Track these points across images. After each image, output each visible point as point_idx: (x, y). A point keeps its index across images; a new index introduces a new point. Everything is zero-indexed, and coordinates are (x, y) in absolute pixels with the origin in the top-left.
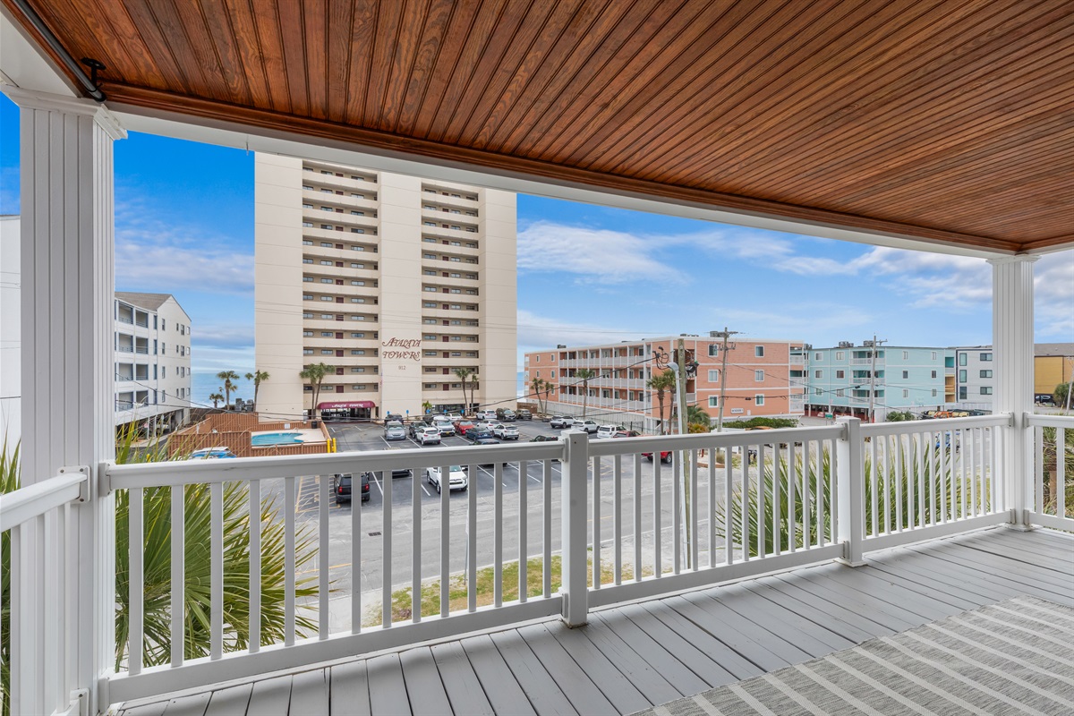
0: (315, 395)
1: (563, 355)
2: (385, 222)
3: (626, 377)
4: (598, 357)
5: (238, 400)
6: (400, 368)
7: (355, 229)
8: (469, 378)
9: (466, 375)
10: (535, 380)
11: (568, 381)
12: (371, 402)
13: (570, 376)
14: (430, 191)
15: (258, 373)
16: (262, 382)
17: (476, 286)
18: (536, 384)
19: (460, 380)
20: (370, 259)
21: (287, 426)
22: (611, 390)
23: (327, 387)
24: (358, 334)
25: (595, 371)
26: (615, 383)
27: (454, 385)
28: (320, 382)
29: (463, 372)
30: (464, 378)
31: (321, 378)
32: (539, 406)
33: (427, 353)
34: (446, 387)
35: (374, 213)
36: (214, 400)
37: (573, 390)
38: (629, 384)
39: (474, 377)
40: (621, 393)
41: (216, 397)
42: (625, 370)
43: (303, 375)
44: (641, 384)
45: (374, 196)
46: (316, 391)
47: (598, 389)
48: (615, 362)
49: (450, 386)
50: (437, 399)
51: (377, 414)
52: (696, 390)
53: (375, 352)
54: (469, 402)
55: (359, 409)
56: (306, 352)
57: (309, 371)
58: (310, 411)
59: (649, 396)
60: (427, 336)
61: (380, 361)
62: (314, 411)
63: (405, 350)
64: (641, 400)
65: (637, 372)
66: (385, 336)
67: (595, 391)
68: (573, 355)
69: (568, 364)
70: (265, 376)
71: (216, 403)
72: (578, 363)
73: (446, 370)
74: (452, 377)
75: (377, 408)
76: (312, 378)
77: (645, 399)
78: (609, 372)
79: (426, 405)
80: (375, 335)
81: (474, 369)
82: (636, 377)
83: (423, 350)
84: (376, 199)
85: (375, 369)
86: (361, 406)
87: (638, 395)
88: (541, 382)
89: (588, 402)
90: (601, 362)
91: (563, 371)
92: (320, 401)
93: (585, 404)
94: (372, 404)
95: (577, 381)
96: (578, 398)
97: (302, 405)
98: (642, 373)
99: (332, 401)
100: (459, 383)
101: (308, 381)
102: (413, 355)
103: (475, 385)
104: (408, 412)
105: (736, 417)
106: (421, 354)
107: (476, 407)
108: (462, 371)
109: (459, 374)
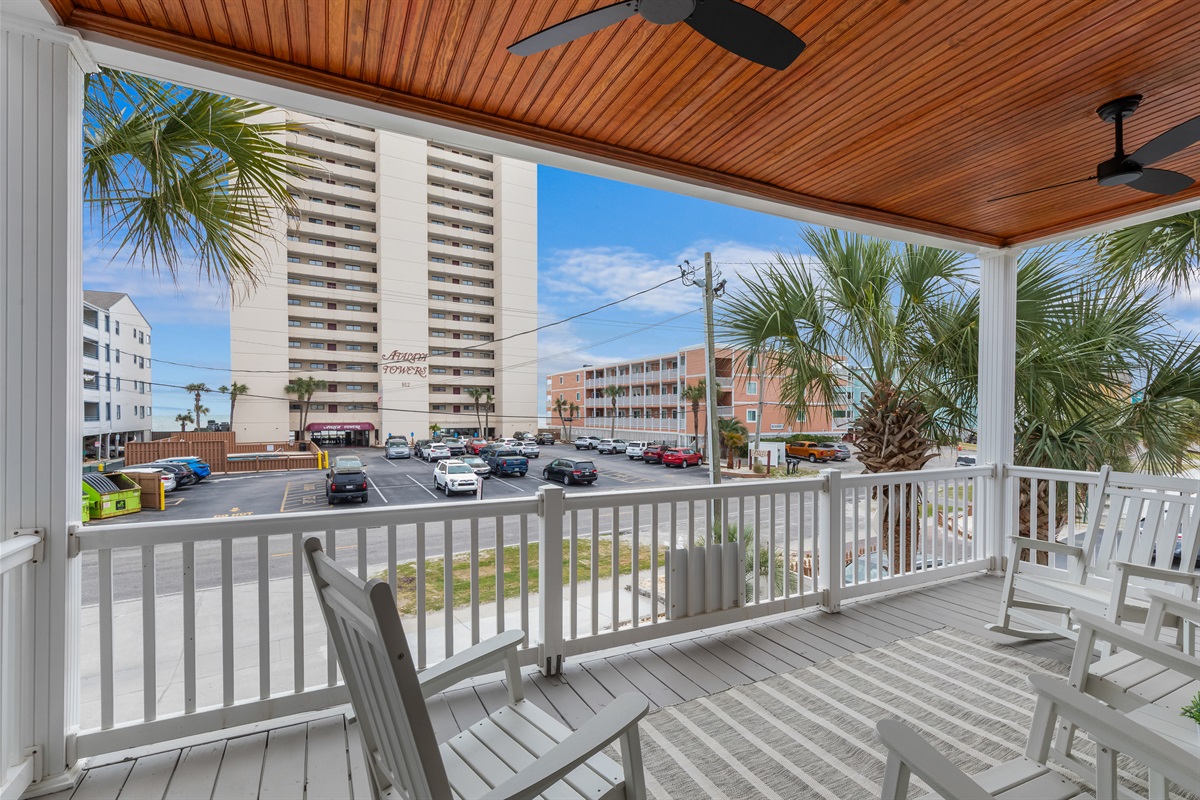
0: (304, 414)
1: (590, 374)
2: (385, 217)
3: (658, 394)
4: (627, 373)
5: (211, 422)
6: (403, 385)
7: (350, 224)
8: (483, 399)
9: (480, 395)
10: (558, 401)
11: (595, 403)
12: (370, 424)
13: (597, 397)
14: (437, 185)
15: (235, 385)
16: (239, 397)
17: (491, 296)
18: (559, 406)
19: (473, 401)
20: (367, 260)
21: (270, 448)
22: (642, 409)
23: (319, 406)
24: (354, 345)
25: (625, 391)
26: (647, 401)
27: (467, 407)
28: (309, 398)
29: (477, 391)
30: (477, 399)
31: (310, 395)
32: (562, 432)
33: (434, 369)
34: (457, 408)
35: (372, 207)
36: (181, 422)
37: (600, 412)
38: (661, 400)
39: (489, 397)
40: (653, 412)
41: (184, 419)
42: (658, 385)
43: (288, 390)
44: (676, 400)
45: (372, 187)
46: (304, 409)
47: (627, 409)
48: (646, 378)
49: (462, 408)
50: (446, 422)
51: (377, 437)
52: (733, 403)
53: (374, 367)
54: (483, 426)
55: (356, 431)
56: (292, 365)
57: (295, 386)
58: (297, 433)
59: (683, 413)
60: (434, 350)
61: (380, 376)
62: (303, 432)
63: (410, 365)
64: (675, 417)
65: (670, 387)
66: (386, 349)
67: (624, 412)
68: (600, 373)
69: (595, 383)
70: (243, 389)
71: (183, 425)
72: (605, 382)
73: (457, 390)
74: (464, 398)
75: (377, 431)
76: (300, 394)
77: (678, 415)
78: (639, 388)
79: (434, 428)
80: (374, 347)
81: (489, 390)
82: (669, 392)
83: (430, 366)
84: (374, 191)
85: (374, 387)
86: (358, 427)
87: (671, 412)
88: (565, 403)
89: (617, 424)
90: (630, 379)
91: (590, 392)
92: (309, 422)
93: (613, 428)
94: (371, 427)
95: (605, 402)
96: (605, 421)
97: (288, 425)
98: (675, 389)
99: (324, 422)
100: (472, 405)
101: (295, 397)
102: (418, 371)
103: (490, 407)
104: (412, 434)
105: (776, 434)
106: (427, 370)
107: (491, 432)
108: (475, 391)
109: (471, 394)
